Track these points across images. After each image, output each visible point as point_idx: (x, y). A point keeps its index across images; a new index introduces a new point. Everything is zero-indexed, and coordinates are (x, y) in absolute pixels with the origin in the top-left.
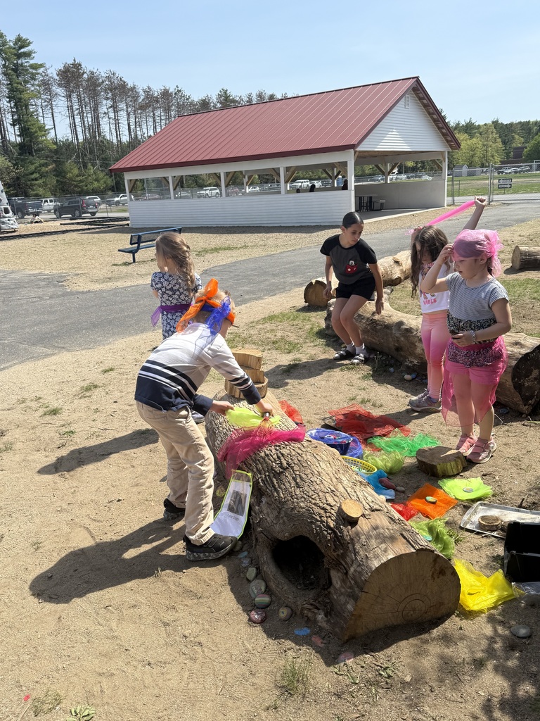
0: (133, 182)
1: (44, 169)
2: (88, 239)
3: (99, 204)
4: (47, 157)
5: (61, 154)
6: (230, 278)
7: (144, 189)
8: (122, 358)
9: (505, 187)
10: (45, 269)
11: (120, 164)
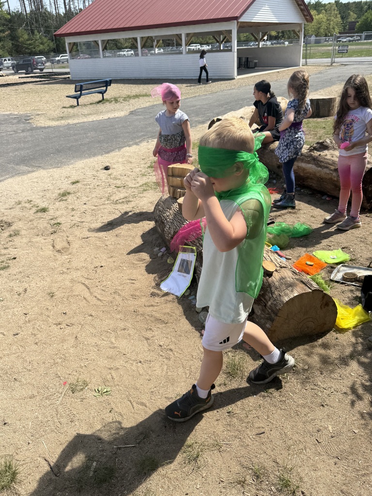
0: (72, 45)
1: (1, 34)
2: (41, 89)
3: (45, 62)
4: (4, 25)
5: (14, 23)
6: (150, 118)
7: (78, 50)
8: (83, 174)
9: (342, 53)
10: (14, 111)
11: (61, 31)
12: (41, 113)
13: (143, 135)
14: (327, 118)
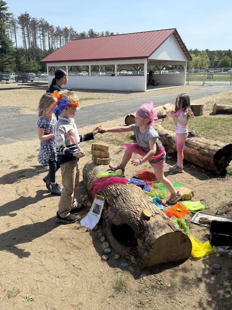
0: (50, 68)
1: (11, 60)
2: (30, 92)
3: (35, 77)
4: (12, 55)
5: (19, 54)
6: (92, 112)
9: (210, 78)
10: (11, 104)
11: (45, 60)
12: (27, 106)
13: (86, 122)
14: (198, 116)
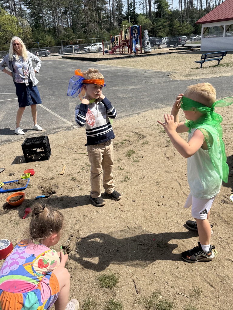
0: (205, 29)
1: (165, 24)
2: (180, 56)
3: (187, 40)
4: (167, 18)
5: (173, 16)
7: (209, 32)
10: (161, 69)
11: (201, 20)
12: (177, 71)
